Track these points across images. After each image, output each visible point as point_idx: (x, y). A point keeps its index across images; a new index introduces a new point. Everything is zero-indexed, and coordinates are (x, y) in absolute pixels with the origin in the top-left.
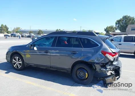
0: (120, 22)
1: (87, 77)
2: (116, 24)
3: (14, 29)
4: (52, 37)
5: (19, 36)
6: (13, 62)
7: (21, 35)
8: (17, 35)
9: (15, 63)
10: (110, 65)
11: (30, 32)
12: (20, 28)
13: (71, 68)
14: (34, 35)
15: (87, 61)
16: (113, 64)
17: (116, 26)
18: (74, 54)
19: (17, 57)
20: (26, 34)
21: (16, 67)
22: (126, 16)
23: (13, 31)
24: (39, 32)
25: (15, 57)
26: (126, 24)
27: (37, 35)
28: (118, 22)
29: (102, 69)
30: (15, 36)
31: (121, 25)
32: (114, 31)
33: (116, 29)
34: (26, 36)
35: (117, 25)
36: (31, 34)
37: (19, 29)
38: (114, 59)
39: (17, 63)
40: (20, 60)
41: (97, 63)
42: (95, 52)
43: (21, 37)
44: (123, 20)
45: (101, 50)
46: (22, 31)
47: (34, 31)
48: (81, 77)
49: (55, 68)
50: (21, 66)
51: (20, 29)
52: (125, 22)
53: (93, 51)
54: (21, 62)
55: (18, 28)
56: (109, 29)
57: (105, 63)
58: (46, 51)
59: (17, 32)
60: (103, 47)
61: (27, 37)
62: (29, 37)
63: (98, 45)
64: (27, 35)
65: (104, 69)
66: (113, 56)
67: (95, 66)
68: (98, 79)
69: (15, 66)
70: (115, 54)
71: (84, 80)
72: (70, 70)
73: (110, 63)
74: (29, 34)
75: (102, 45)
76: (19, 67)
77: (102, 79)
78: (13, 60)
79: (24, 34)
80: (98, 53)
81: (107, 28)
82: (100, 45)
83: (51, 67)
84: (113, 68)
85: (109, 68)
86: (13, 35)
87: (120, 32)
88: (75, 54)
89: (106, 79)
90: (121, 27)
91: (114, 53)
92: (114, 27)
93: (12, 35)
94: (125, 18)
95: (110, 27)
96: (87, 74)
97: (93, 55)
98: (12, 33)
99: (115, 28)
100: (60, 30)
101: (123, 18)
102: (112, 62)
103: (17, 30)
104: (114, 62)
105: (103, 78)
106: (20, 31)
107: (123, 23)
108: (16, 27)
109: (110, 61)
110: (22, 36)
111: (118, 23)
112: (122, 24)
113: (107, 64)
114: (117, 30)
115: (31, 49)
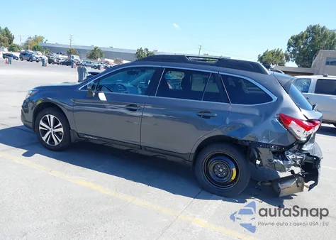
0: (300, 41)
1: (233, 178)
2: (289, 45)
3: (28, 41)
4: (144, 70)
5: (43, 60)
6: (40, 128)
7: (49, 57)
8: (37, 56)
9: (46, 132)
10: (294, 152)
11: (70, 52)
12: (42, 38)
13: (193, 152)
14: (79, 60)
15: (239, 138)
16: (304, 149)
17: (289, 51)
18: (205, 117)
19: (52, 117)
20: (60, 56)
21: (48, 143)
22: (315, 27)
23: (26, 46)
24: (94, 54)
25: (47, 116)
26: (313, 47)
27: (89, 61)
28: (295, 41)
29: (275, 160)
30: (30, 59)
31: (300, 50)
32: (281, 64)
33: (288, 59)
34: (60, 61)
35: (292, 48)
36: (73, 57)
37: (42, 41)
38: (308, 138)
39: (52, 130)
40: (60, 124)
41: (265, 146)
42: (261, 116)
43: (47, 64)
44: (307, 38)
45: (278, 112)
46: (49, 47)
47: (80, 48)
48: (218, 176)
49: (152, 151)
50: (60, 141)
51: (44, 40)
52: (310, 42)
53: (257, 113)
54: (61, 130)
55: (37, 39)
56: (271, 57)
57: (283, 147)
58: (131, 105)
59: (34, 49)
60: (284, 105)
61: (63, 63)
62: (68, 63)
63: (271, 99)
64: (63, 57)
65: (281, 162)
66: (307, 129)
67: (258, 151)
68: (259, 184)
69: (44, 138)
70: (312, 125)
71: (226, 184)
72: (191, 159)
73: (295, 148)
74: (68, 56)
75: (280, 98)
76: (56, 143)
77: (269, 184)
78: (41, 123)
79: (55, 56)
80: (271, 119)
81: (264, 55)
82: (275, 98)
83: (141, 147)
84: (301, 159)
85: (293, 160)
86: (26, 57)
87: (297, 66)
88: (208, 117)
89: (280, 186)
90: (299, 54)
91: (309, 121)
92: (284, 52)
93: (23, 55)
94: (313, 32)
95: (273, 53)
96: (234, 170)
97: (256, 123)
98: (23, 51)
99: (286, 55)
100: (147, 50)
101: (308, 31)
102: (302, 144)
103: (36, 44)
104: (305, 146)
105: (270, 181)
106: (45, 48)
107: (305, 44)
108: (33, 36)
109: (297, 140)
110: (50, 61)
111: (295, 44)
112: (304, 47)
113: (289, 148)
114: (290, 62)
115: (92, 98)
